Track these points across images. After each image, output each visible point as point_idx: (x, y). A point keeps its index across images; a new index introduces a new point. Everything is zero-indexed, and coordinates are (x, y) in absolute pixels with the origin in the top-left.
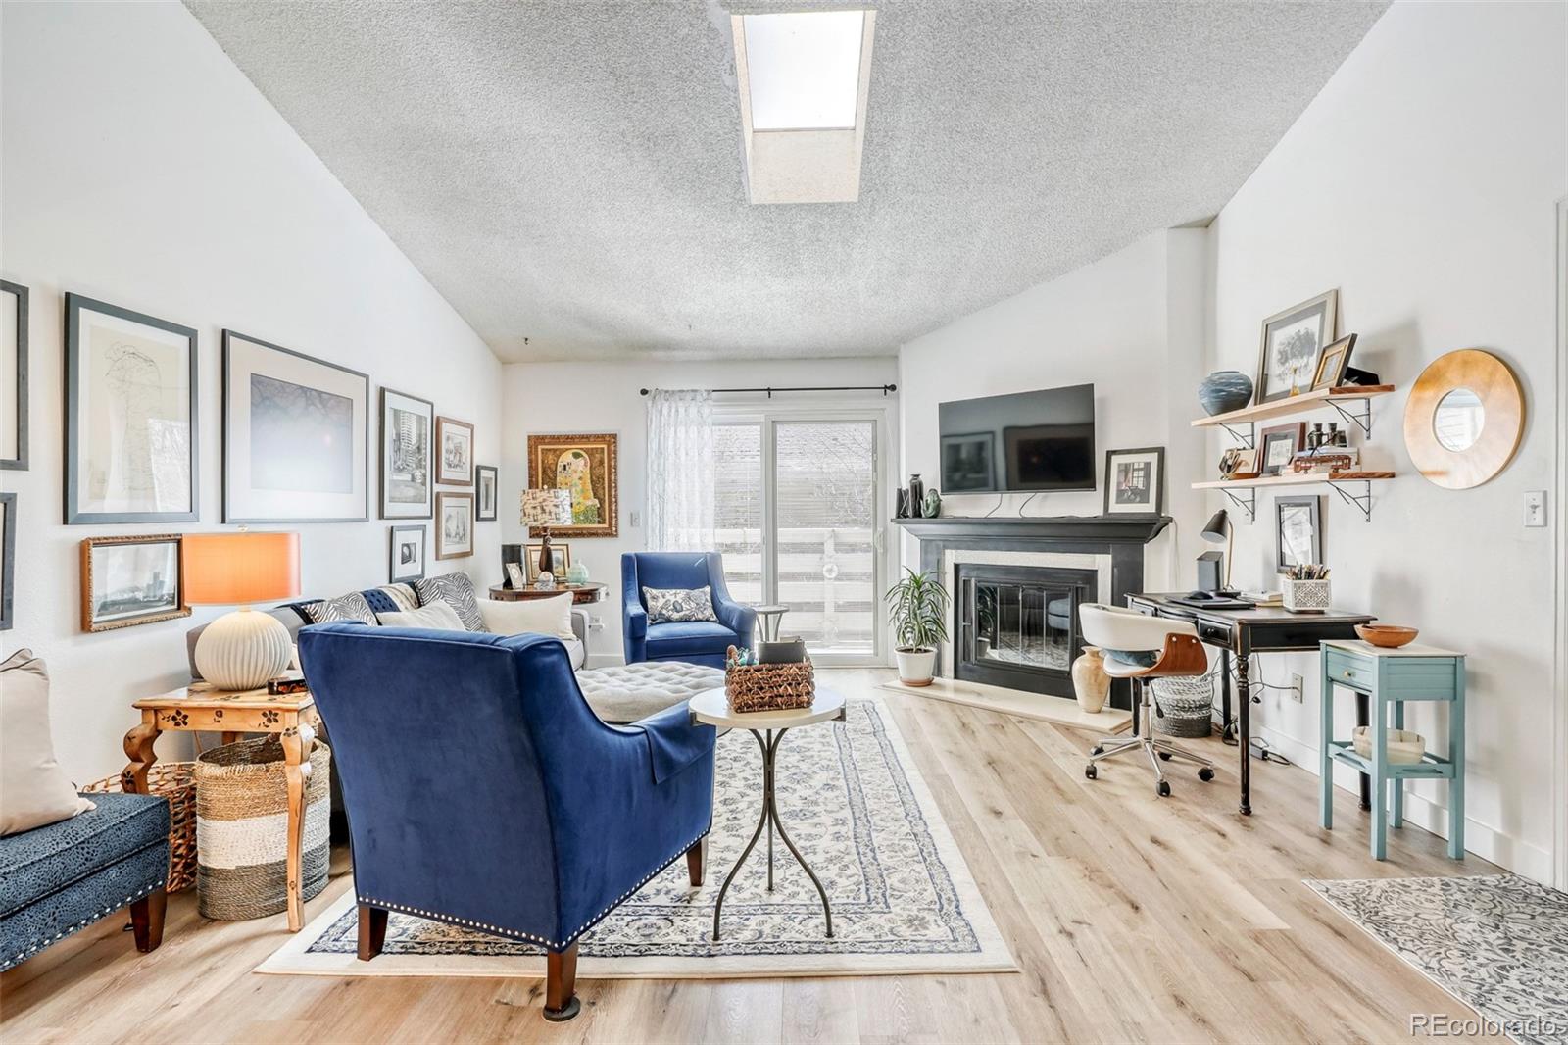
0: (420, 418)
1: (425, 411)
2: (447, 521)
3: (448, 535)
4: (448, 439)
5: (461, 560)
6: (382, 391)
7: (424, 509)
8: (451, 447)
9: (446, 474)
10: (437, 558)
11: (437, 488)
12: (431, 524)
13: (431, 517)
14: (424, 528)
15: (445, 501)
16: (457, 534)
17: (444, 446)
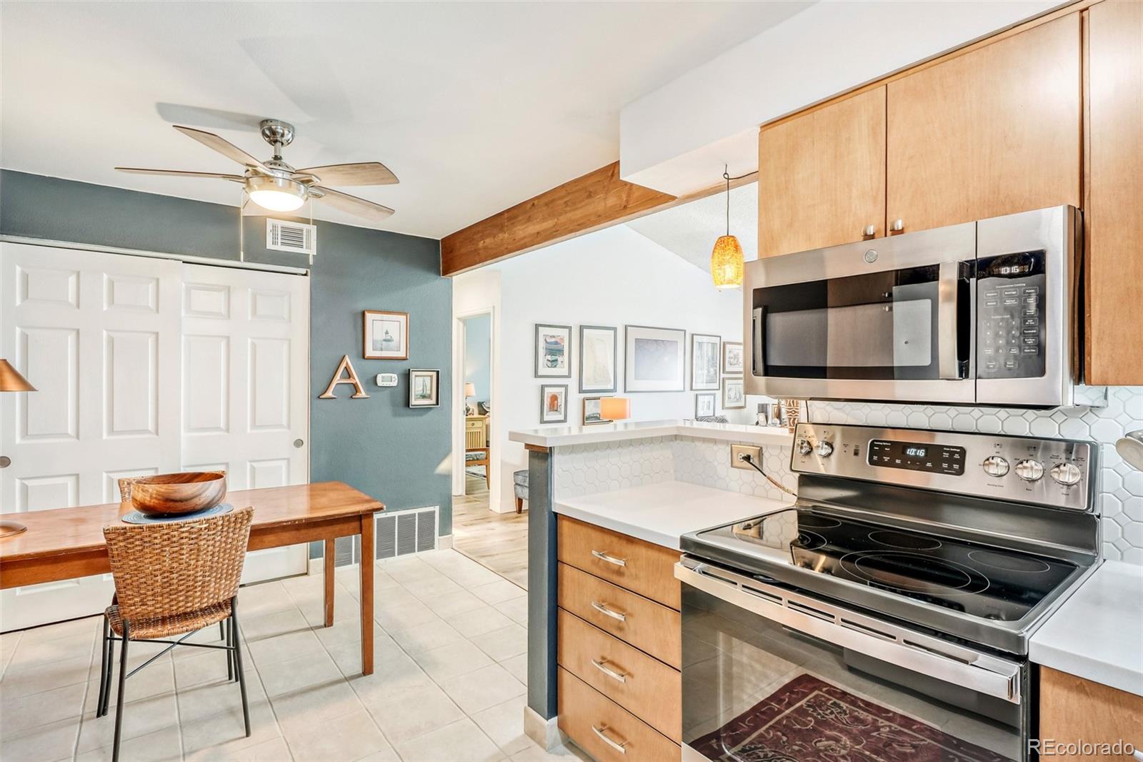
0: (714, 344)
1: (717, 340)
2: (729, 391)
3: (729, 398)
4: (730, 352)
5: (739, 410)
6: (693, 335)
7: (715, 386)
8: (732, 355)
9: (728, 369)
10: (723, 409)
11: (723, 375)
12: (719, 394)
13: (719, 389)
14: (714, 395)
15: (727, 382)
16: (735, 397)
17: (727, 355)
